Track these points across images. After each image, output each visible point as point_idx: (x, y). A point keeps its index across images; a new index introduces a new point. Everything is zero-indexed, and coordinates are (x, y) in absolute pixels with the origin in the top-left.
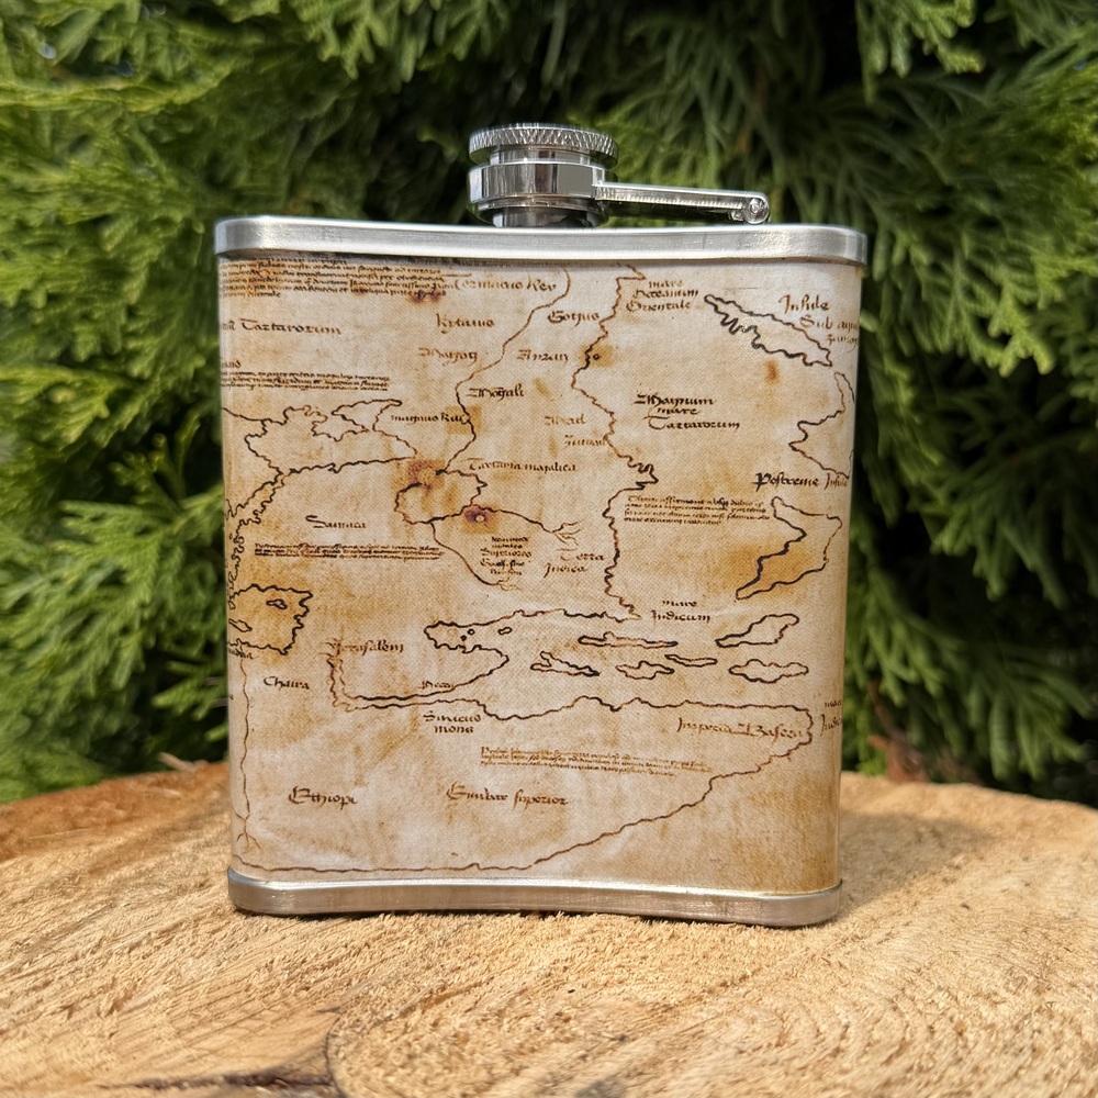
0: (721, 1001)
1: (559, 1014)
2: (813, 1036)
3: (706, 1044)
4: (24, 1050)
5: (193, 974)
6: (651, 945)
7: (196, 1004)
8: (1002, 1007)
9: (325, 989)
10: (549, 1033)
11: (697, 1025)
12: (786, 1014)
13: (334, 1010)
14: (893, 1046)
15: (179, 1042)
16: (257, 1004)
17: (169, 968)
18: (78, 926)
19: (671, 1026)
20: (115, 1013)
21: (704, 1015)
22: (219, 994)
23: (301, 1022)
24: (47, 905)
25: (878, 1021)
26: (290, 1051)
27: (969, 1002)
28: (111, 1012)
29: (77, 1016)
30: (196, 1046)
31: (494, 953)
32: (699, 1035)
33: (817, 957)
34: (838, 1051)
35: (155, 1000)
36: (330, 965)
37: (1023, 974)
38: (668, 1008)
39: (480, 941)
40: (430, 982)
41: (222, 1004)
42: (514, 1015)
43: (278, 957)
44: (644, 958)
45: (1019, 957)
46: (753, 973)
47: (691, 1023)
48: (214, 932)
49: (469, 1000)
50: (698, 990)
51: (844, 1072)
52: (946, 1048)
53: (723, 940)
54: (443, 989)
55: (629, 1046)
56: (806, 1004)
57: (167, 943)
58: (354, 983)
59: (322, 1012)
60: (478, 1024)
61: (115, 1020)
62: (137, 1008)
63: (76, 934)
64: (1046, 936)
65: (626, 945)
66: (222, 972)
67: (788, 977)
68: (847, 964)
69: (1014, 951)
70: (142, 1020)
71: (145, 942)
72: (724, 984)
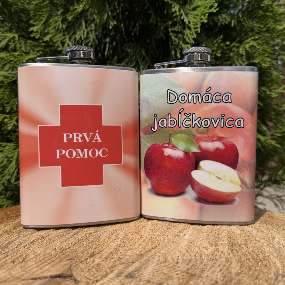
0: (153, 252)
1: (119, 258)
2: (172, 259)
3: (150, 262)
4: (4, 272)
5: (39, 252)
6: (136, 240)
7: (41, 259)
8: (209, 250)
9: (68, 254)
10: (117, 262)
11: (148, 258)
12: (166, 254)
13: (71, 259)
14: (188, 261)
15: (38, 268)
16: (54, 259)
17: (34, 251)
18: (13, 242)
19: (143, 259)
20: (24, 262)
21: (149, 256)
22: (45, 256)
23: (64, 262)
24: (5, 237)
25: (185, 255)
26: (63, 269)
27: (202, 249)
28: (22, 262)
29: (15, 263)
30: (42, 269)
31: (104, 244)
32: (149, 261)
33: (171, 240)
34: (177, 262)
35: (32, 259)
36: (69, 248)
37: (212, 242)
38: (142, 255)
39: (100, 241)
40: (91, 252)
41: (46, 259)
42: (110, 259)
43: (57, 247)
44: (135, 243)
45: (211, 238)
46: (158, 245)
47: (147, 258)
48: (42, 242)
49: (99, 255)
50: (147, 250)
51: (179, 267)
52: (199, 260)
53: (151, 238)
54: (94, 253)
55: (134, 264)
56: (170, 252)
57: (32, 245)
58: (74, 252)
59: (68, 260)
60: (102, 261)
61: (24, 264)
62: (28, 261)
63: (12, 244)
64: (216, 233)
65: (131, 240)
66: (45, 251)
67: (166, 245)
68: (177, 242)
69: (210, 237)
70: (30, 263)
71: (28, 245)
72: (153, 248)
